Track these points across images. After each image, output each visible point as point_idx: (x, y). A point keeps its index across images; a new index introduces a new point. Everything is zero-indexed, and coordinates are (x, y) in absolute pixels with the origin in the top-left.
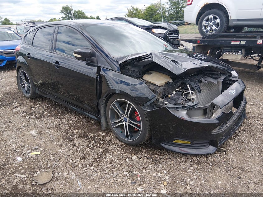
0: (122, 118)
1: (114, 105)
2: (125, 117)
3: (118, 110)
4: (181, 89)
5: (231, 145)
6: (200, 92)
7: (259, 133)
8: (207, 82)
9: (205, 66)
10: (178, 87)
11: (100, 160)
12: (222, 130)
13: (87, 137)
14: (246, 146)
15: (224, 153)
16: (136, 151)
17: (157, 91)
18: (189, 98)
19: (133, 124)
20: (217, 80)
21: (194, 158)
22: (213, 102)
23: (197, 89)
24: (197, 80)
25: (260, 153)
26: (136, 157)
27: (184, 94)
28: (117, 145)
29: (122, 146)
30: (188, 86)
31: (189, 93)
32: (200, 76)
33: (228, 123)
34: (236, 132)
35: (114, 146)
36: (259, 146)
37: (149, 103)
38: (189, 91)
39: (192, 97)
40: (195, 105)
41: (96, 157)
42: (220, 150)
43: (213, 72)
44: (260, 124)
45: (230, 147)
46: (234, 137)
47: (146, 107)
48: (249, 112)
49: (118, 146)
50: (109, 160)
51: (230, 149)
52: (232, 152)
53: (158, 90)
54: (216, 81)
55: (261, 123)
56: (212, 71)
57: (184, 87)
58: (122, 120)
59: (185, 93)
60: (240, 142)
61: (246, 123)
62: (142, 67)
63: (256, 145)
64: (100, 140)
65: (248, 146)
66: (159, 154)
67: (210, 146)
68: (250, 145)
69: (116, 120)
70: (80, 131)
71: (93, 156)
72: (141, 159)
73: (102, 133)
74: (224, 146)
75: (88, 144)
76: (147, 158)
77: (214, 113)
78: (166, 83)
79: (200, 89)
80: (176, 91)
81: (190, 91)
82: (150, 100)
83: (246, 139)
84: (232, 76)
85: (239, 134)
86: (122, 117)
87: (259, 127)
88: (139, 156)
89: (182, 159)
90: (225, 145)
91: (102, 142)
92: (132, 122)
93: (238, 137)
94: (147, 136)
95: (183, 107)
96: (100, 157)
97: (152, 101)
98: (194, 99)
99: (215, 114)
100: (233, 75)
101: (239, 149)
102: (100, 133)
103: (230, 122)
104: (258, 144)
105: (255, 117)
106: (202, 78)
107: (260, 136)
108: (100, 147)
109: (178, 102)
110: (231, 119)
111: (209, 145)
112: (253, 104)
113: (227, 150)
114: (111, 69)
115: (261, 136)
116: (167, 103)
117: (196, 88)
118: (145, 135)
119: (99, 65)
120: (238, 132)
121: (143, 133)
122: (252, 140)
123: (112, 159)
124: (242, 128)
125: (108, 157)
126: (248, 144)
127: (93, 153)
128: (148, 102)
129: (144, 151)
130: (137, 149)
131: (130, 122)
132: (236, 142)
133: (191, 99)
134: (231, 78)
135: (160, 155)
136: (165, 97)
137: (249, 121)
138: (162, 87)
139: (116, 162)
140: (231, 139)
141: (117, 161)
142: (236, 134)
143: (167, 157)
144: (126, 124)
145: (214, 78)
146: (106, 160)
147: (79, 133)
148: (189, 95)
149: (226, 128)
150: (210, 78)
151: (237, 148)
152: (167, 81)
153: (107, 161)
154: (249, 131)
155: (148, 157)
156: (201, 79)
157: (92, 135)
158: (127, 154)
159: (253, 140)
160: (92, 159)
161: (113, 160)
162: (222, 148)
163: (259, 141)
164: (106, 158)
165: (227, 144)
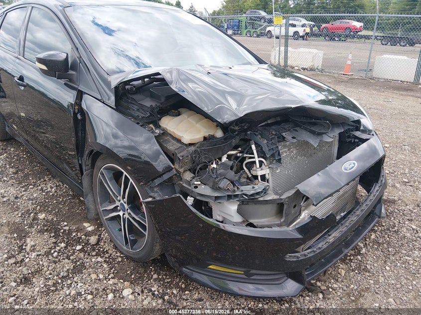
0: (118, 204)
1: (102, 174)
2: (122, 201)
3: (111, 186)
4: (240, 153)
5: (339, 276)
6: (279, 161)
7: (405, 252)
8: (295, 140)
9: (291, 108)
10: (235, 148)
11: (56, 290)
12: (314, 251)
13: (57, 232)
14: (372, 282)
15: (321, 296)
16: (140, 273)
17: (179, 155)
18: (254, 173)
19: (133, 218)
20: (319, 137)
21: (252, 303)
22: (298, 190)
23: (273, 156)
24: (275, 135)
25: (398, 303)
26: (131, 291)
27: (246, 164)
28: (107, 255)
29: (114, 260)
30: (253, 147)
31: (254, 162)
32: (286, 126)
33: (333, 235)
34: (359, 245)
35: (99, 259)
36: (399, 286)
37: (158, 181)
38: (254, 158)
39: (260, 173)
40: (258, 193)
41: (50, 283)
42: (313, 288)
43: (313, 120)
44: (413, 229)
45: (337, 280)
46: (352, 258)
47: (156, 189)
48: (396, 198)
49: (107, 260)
50: (73, 292)
51: (335, 286)
52: (339, 294)
53: (182, 154)
54: (318, 141)
55: (414, 227)
56: (311, 118)
57: (245, 150)
58: (119, 208)
59: (248, 161)
60: (362, 269)
61: (384, 224)
62: (163, 99)
63: (393, 282)
64: (78, 241)
65: (377, 282)
66: (183, 286)
67: (289, 280)
68: (382, 279)
69: (108, 205)
70: (50, 217)
71: (46, 279)
72: (140, 298)
73: (89, 224)
74: (323, 278)
75: (51, 249)
76: (153, 294)
77: (304, 210)
78: (205, 138)
79: (279, 155)
80: (229, 157)
81: (257, 160)
82: (161, 176)
83: (375, 265)
84: (362, 128)
85: (364, 251)
86: (117, 200)
87: (409, 235)
88: (138, 289)
89: (227, 303)
90: (327, 274)
91: (79, 247)
92: (132, 213)
93: (359, 257)
94: (158, 248)
95: (229, 197)
96: (60, 281)
97: (166, 177)
98: (263, 178)
99: (306, 211)
100: (364, 127)
101: (356, 287)
102: (86, 225)
103: (339, 231)
104: (398, 278)
105: (405, 212)
106: (289, 130)
107: (406, 258)
108: (71, 258)
109: (220, 186)
110: (342, 224)
111: (286, 278)
112: (406, 180)
113: (328, 288)
114: (100, 98)
115: (409, 258)
116: (200, 183)
117: (272, 152)
118: (153, 245)
119: (81, 88)
120: (362, 245)
121: (150, 240)
122: (388, 268)
123: (80, 291)
124: (373, 237)
125: (76, 284)
126: (378, 276)
127: (48, 272)
128: (155, 179)
129: (155, 276)
130: (141, 270)
131: (129, 214)
132: (353, 270)
133: (258, 176)
134: (358, 134)
135: (183, 290)
136: (199, 168)
137: (392, 218)
138: (192, 148)
139: (85, 299)
140: (343, 261)
141: (90, 297)
142: (357, 249)
143: (196, 296)
144: (125, 216)
145: (313, 133)
146: (68, 292)
147: (47, 221)
148: (254, 168)
149: (325, 246)
150: (304, 132)
151: (352, 286)
152: (207, 135)
153: (70, 294)
154: (385, 245)
155: (156, 293)
156: (284, 134)
157: (67, 228)
158: (116, 281)
159: (390, 267)
160: (42, 286)
161: (83, 293)
162: (319, 284)
163: (402, 271)
164: (69, 286)
165: (333, 273)
